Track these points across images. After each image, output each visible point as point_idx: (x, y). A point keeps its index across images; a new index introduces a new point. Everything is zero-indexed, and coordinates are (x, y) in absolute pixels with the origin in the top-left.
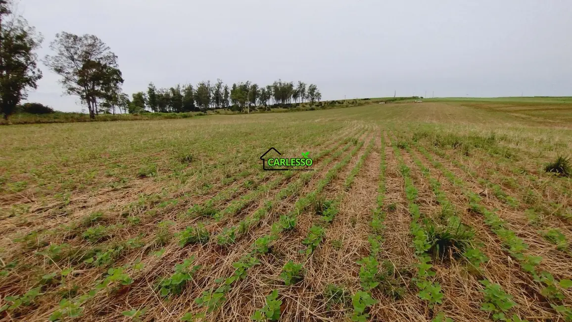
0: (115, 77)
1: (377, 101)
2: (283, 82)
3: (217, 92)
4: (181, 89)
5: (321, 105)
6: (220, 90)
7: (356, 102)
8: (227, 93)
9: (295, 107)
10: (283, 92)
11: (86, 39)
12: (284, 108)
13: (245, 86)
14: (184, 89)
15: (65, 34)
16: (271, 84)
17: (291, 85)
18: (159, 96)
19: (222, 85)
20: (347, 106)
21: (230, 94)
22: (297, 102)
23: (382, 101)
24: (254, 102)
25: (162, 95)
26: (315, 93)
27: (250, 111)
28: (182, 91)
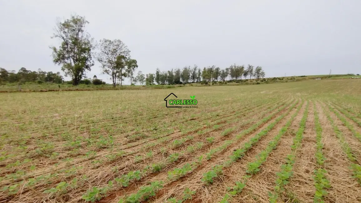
0: (133, 64)
1: (314, 78)
2: (237, 66)
3: (194, 72)
4: (174, 71)
5: (265, 81)
6: (196, 71)
7: (294, 78)
8: (200, 73)
9: (245, 82)
10: (237, 72)
11: (115, 42)
12: (237, 82)
13: (211, 69)
14: (175, 71)
15: (105, 40)
16: (228, 67)
17: (243, 67)
18: (161, 75)
19: (197, 68)
20: (286, 82)
21: (202, 74)
22: (246, 79)
23: (317, 78)
24: (216, 79)
25: (163, 75)
26: (260, 73)
27: (213, 84)
28: (174, 73)
